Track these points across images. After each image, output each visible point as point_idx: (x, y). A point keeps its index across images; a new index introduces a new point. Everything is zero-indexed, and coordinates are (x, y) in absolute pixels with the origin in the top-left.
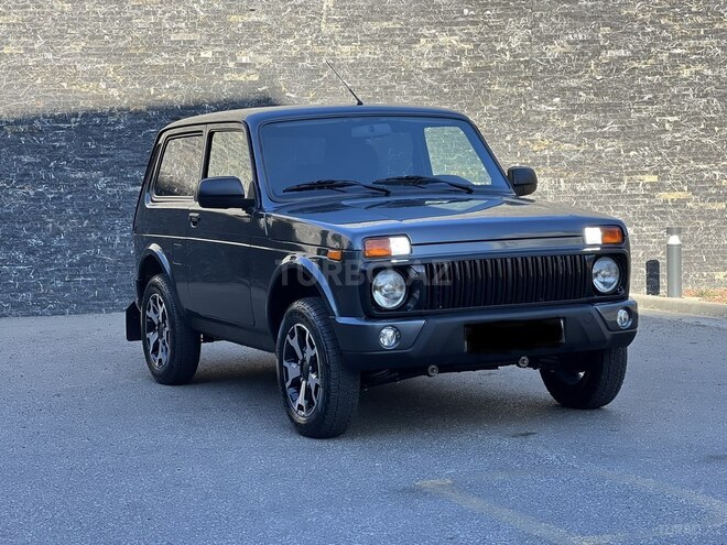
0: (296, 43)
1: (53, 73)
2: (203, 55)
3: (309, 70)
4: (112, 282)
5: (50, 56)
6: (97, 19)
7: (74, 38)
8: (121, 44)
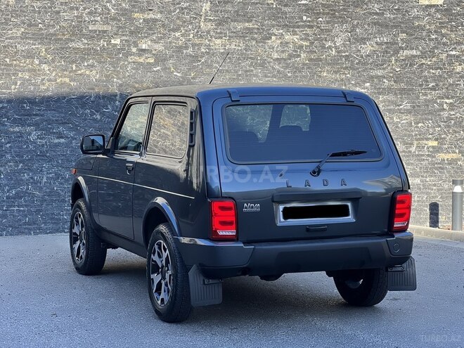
0: (182, 35)
2: (113, 41)
3: (191, 56)
4: (39, 211)
6: (34, 11)
7: (16, 25)
8: (52, 31)
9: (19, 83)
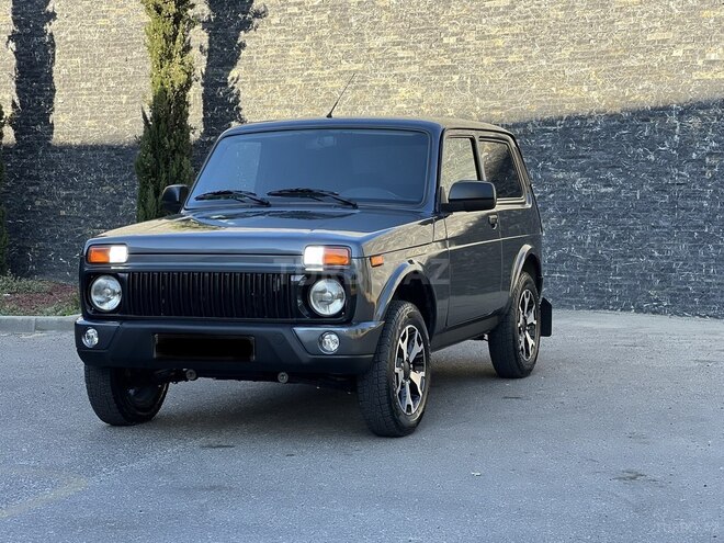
1: (546, 79)
2: (675, 54)
4: (581, 280)
5: (544, 63)
6: (585, 24)
7: (564, 45)
8: (603, 47)
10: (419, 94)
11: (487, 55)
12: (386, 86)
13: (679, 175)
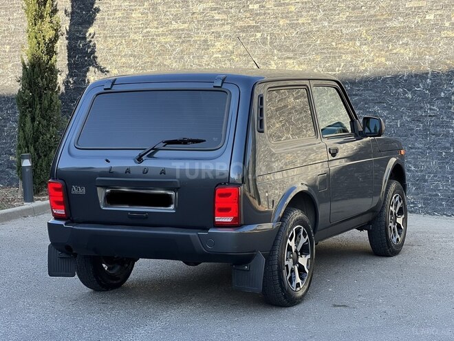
1: (328, 36)
2: (427, 17)
5: (326, 24)
7: (342, 11)
8: (372, 12)
9: (342, 64)
10: (230, 47)
11: (282, 18)
12: (206, 41)
13: (431, 109)
